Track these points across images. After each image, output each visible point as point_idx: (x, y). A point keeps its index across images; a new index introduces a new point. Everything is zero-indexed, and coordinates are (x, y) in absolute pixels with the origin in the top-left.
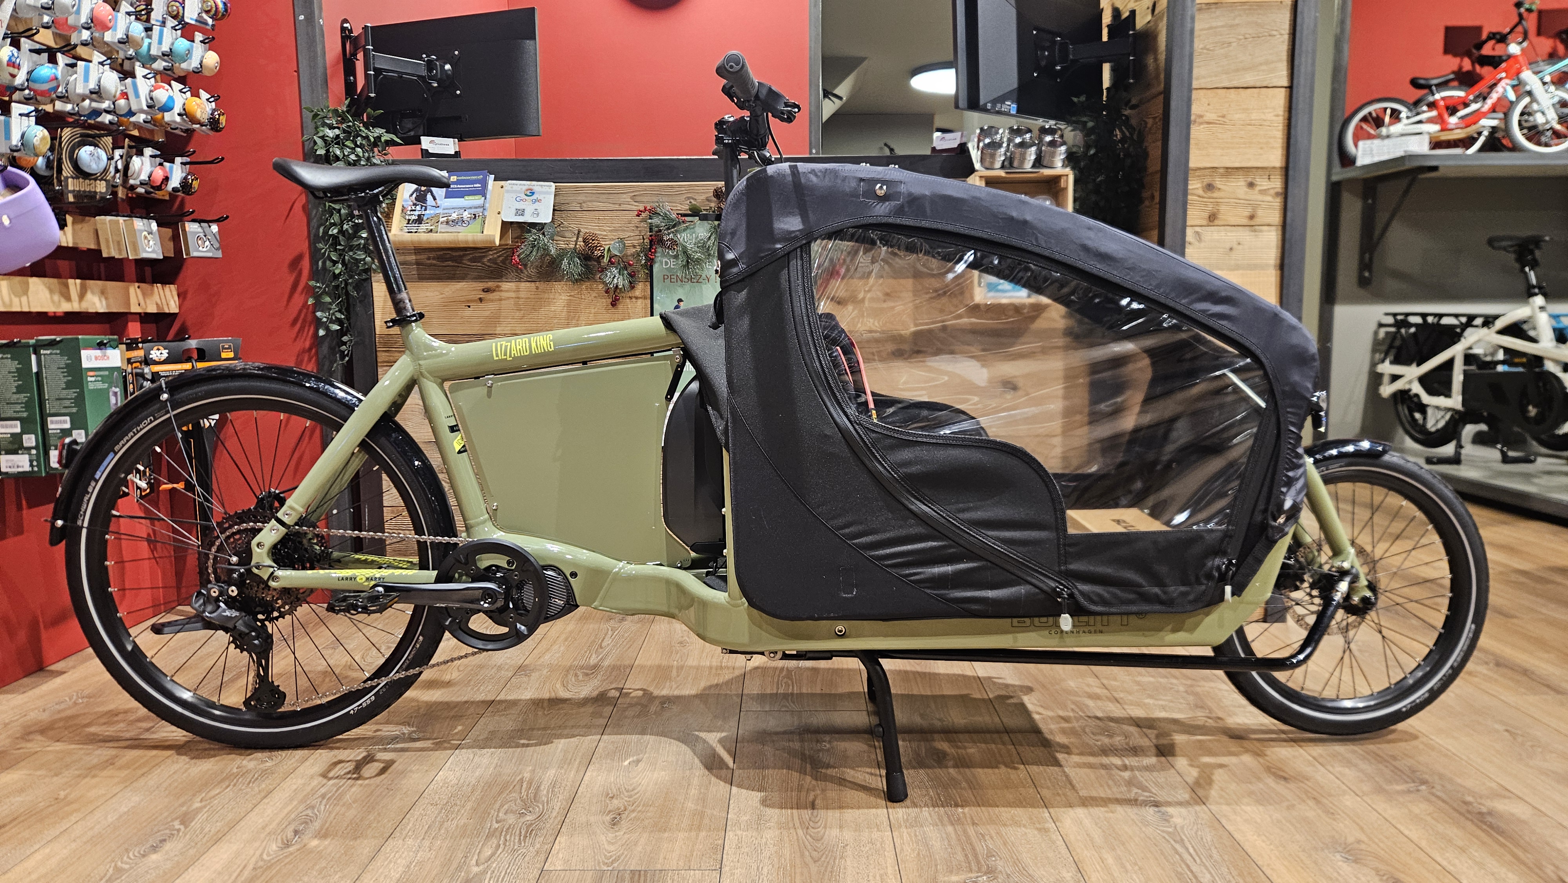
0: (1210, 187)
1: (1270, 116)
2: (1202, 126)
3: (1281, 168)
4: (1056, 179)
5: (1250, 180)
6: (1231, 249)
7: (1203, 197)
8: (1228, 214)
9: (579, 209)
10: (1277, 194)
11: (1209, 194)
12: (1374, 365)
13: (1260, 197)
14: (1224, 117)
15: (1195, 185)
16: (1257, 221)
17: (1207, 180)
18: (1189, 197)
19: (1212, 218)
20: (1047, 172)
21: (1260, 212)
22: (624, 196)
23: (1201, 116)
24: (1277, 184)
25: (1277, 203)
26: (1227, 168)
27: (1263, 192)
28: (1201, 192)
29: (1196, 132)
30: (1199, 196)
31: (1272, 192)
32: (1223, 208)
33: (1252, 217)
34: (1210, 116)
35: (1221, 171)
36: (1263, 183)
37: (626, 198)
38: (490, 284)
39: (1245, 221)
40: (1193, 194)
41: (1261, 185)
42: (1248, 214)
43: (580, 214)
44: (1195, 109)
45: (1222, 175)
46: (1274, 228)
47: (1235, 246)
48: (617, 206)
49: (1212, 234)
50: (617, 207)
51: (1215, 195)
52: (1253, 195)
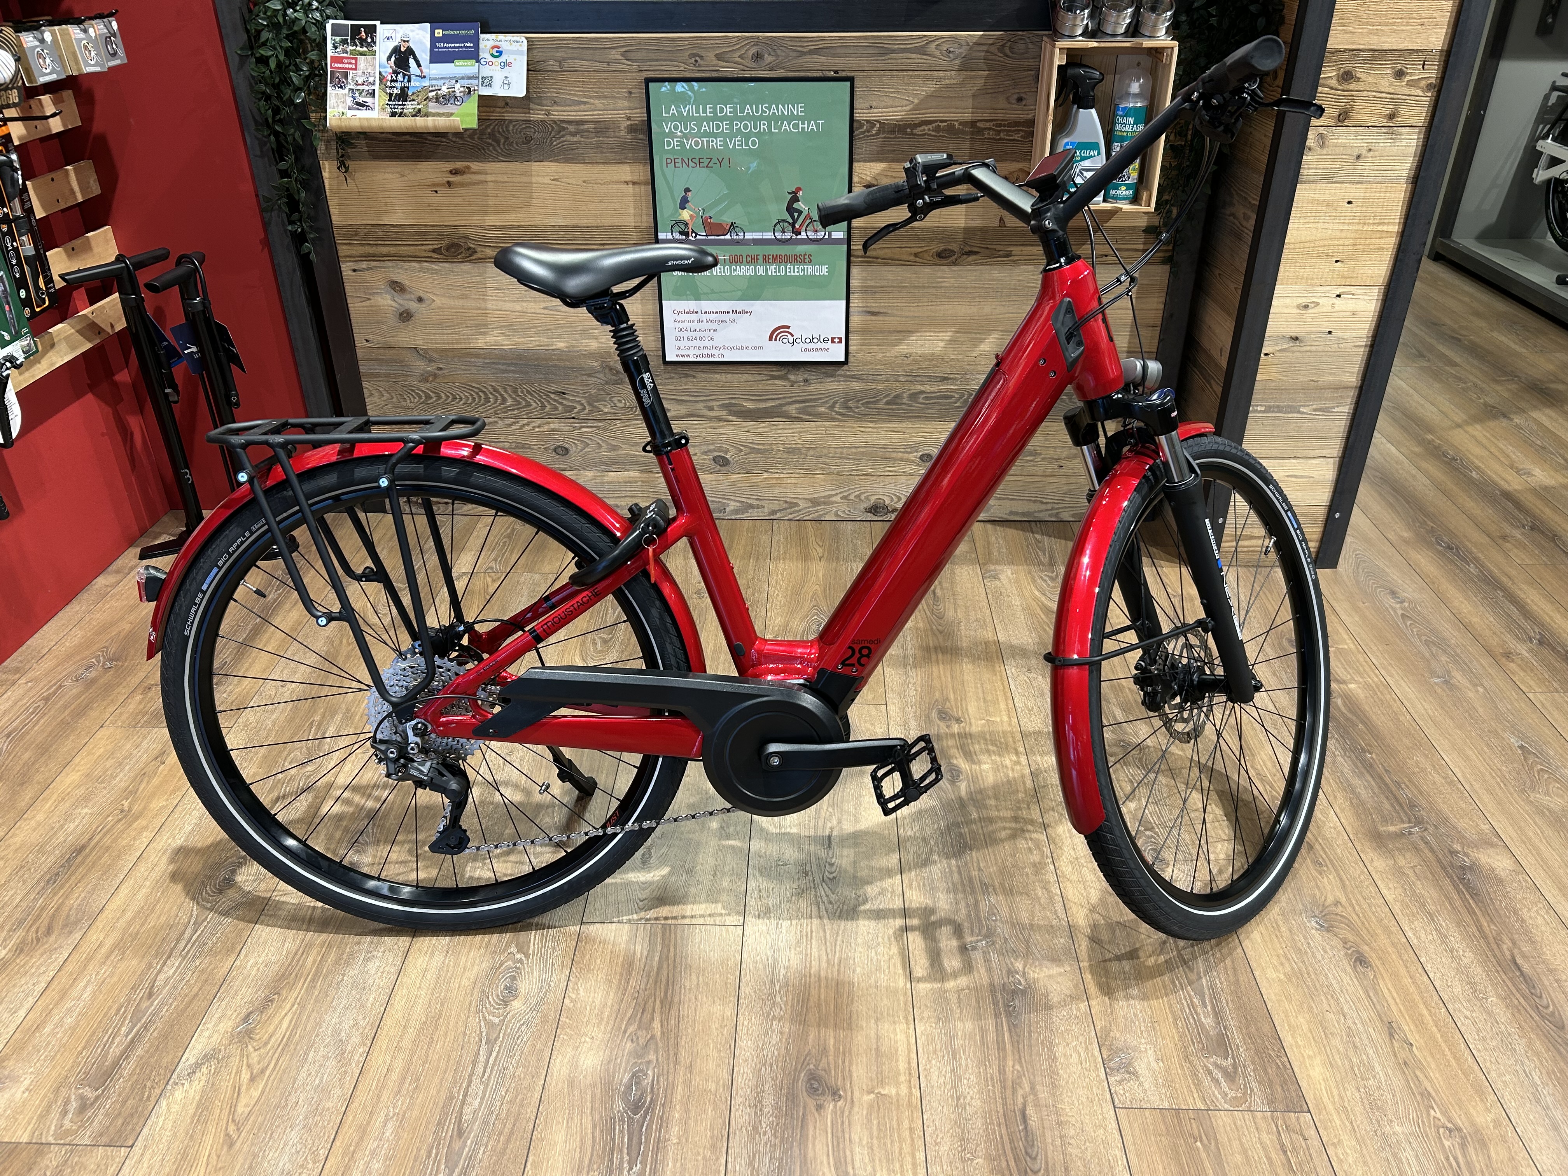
0: (1347, 77)
3: (1442, 51)
4: (1157, 53)
5: (1399, 66)
6: (1359, 157)
7: (1336, 89)
8: (1363, 112)
9: (557, 68)
10: (1430, 87)
11: (1346, 86)
13: (1407, 91)
15: (1329, 73)
16: (1397, 121)
17: (1346, 67)
18: (1320, 89)
19: (1343, 117)
20: (1147, 43)
21: (1403, 111)
22: (613, 52)
24: (1432, 73)
25: (1426, 99)
26: (1375, 51)
27: (1412, 84)
28: (1334, 83)
29: (1344, 1)
30: (1331, 88)
31: (1423, 83)
32: (1359, 104)
33: (1392, 117)
35: (1366, 54)
36: (1415, 73)
37: (615, 55)
38: (459, 165)
39: (1383, 121)
40: (1324, 86)
41: (1411, 74)
42: (1387, 112)
43: (560, 77)
45: (1365, 61)
46: (1417, 130)
47: (1364, 152)
48: (605, 65)
49: (1340, 138)
50: (605, 67)
51: (1352, 86)
52: (1401, 88)
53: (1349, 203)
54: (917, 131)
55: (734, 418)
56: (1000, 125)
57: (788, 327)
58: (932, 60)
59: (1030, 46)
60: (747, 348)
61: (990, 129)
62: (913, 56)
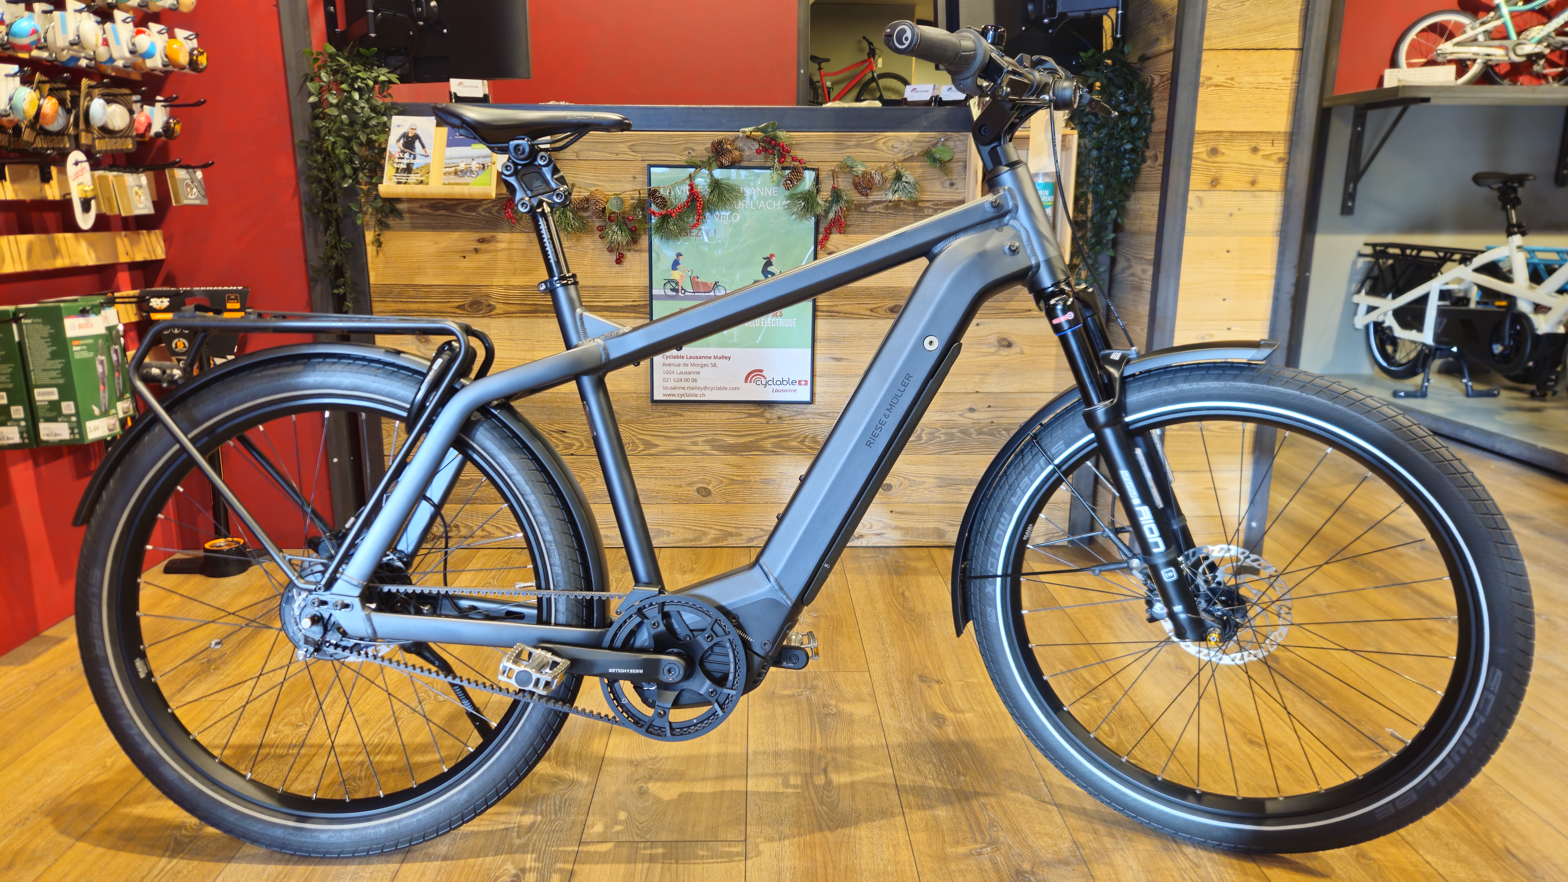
0: (1214, 151)
1: (1279, 80)
2: (1210, 89)
3: (1285, 133)
5: (1254, 144)
6: (1231, 215)
7: (1207, 162)
8: (1229, 178)
9: (574, 158)
10: (1280, 160)
11: (1214, 159)
12: (1350, 295)
13: (1263, 163)
14: (1232, 79)
15: (1199, 149)
16: (1258, 186)
17: (1212, 144)
18: (1194, 161)
19: (1214, 183)
21: (1261, 178)
22: (621, 145)
23: (1210, 78)
24: (1280, 148)
25: (1279, 169)
26: (1233, 132)
27: (1267, 157)
28: (1204, 156)
29: (1203, 94)
30: (1203, 161)
31: (1275, 157)
32: (1226, 174)
33: (1253, 183)
34: (1218, 79)
35: (1226, 135)
36: (1266, 148)
37: (623, 147)
38: (486, 235)
39: (1247, 186)
40: (1197, 158)
41: (1264, 150)
42: (1249, 179)
43: (576, 164)
44: (1205, 71)
45: (1227, 140)
46: (1274, 194)
47: (1235, 211)
48: (614, 156)
49: (1213, 198)
50: (614, 157)
51: (1218, 159)
52: (1257, 160)
53: (1228, 251)
54: (870, 209)
55: (717, 452)
56: (937, 205)
57: (762, 371)
58: (880, 154)
60: (726, 389)
61: (929, 208)
62: (865, 150)
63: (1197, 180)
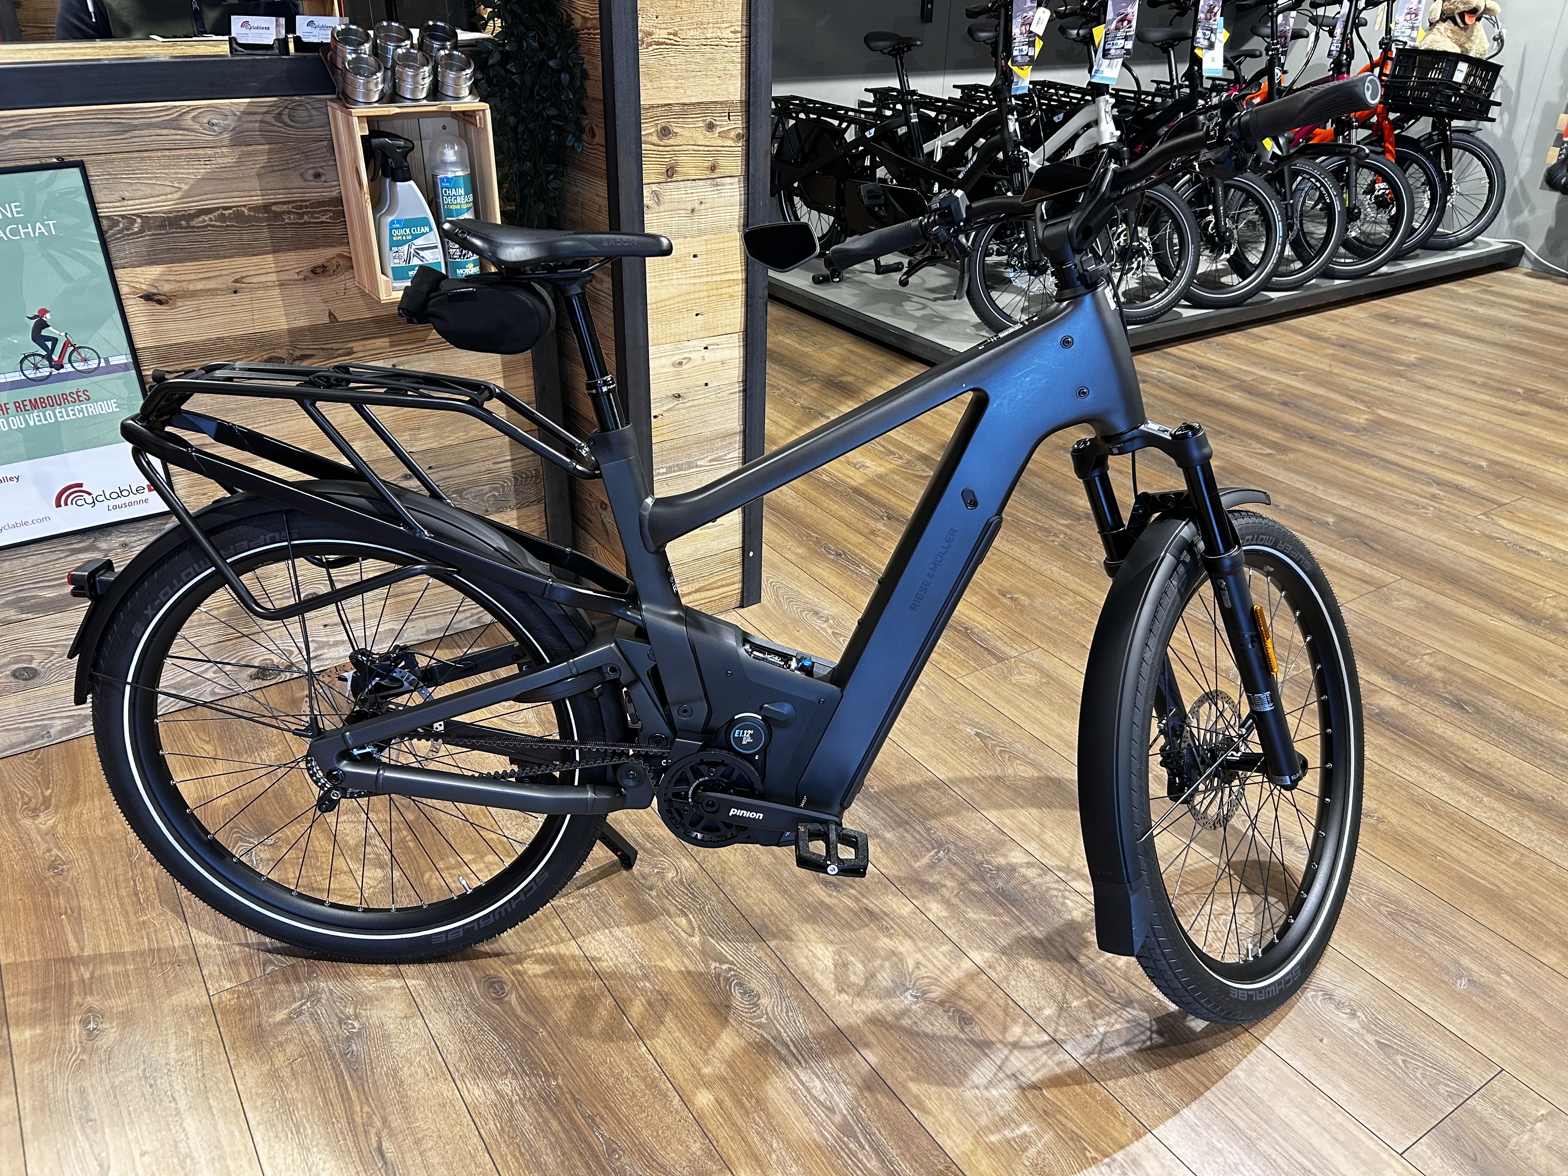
0: (665, 132)
1: (727, 34)
2: (651, 48)
3: (741, 101)
5: (709, 119)
6: (693, 210)
7: (658, 145)
8: (689, 166)
10: (739, 137)
11: (667, 142)
13: (719, 142)
14: (675, 35)
15: (648, 130)
16: (718, 173)
17: (662, 123)
18: (644, 146)
19: (670, 172)
20: (456, 107)
21: (722, 161)
23: (650, 34)
24: (737, 124)
25: (738, 148)
26: (684, 104)
27: (723, 135)
28: (654, 139)
29: (646, 57)
30: (654, 145)
31: (732, 134)
32: (682, 159)
33: (713, 168)
34: (658, 35)
35: (677, 109)
36: (723, 124)
39: (708, 174)
40: (647, 143)
41: (721, 126)
42: (708, 164)
44: (643, 24)
45: (679, 116)
46: (736, 179)
47: (697, 206)
49: (674, 192)
51: (671, 142)
52: (713, 139)
53: (695, 256)
54: (194, 223)
55: (30, 616)
56: (301, 207)
57: (81, 485)
58: (191, 136)
59: (314, 112)
60: (26, 523)
61: (289, 212)
62: (165, 132)
63: (651, 171)
